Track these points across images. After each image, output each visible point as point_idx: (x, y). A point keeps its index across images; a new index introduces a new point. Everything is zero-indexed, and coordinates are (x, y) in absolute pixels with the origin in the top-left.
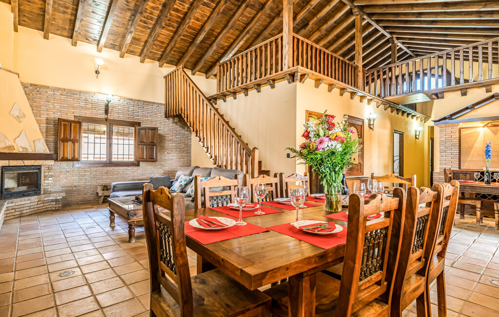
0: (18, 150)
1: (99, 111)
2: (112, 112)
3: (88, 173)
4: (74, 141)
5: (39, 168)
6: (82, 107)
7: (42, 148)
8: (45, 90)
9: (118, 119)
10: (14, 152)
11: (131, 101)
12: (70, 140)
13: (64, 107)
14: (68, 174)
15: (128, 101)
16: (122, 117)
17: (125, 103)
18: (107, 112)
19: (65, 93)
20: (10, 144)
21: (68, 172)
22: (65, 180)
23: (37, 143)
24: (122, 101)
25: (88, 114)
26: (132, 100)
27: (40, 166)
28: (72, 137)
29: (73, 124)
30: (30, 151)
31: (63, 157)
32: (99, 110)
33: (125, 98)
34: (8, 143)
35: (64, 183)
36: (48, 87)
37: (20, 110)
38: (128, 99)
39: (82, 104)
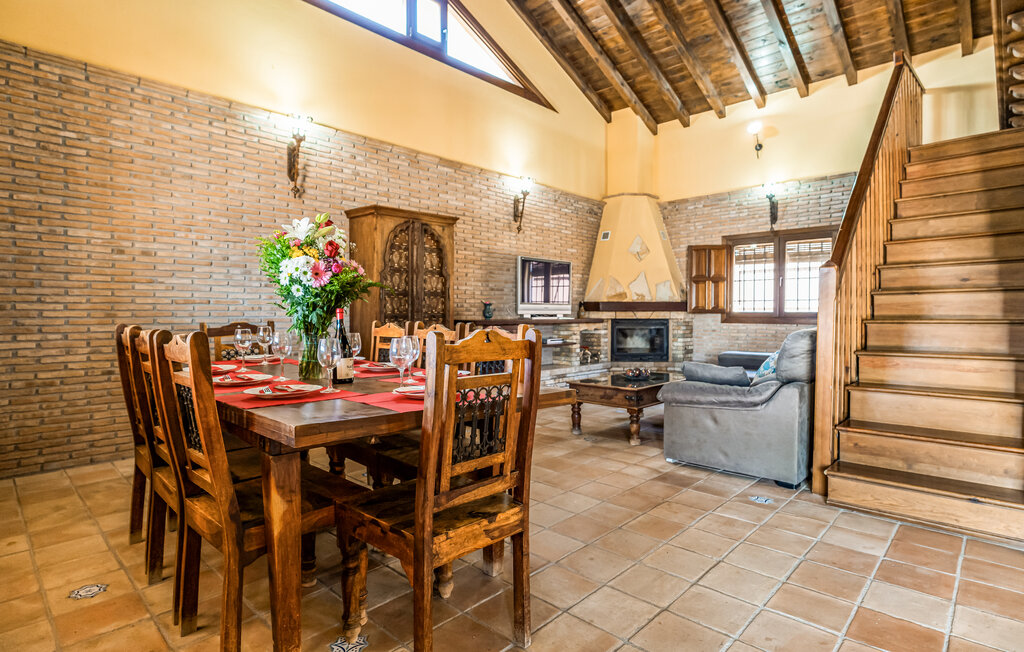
0: (631, 298)
1: (760, 220)
2: (784, 215)
3: (742, 335)
4: (717, 280)
5: (665, 322)
6: (733, 220)
7: (668, 293)
8: (683, 206)
9: (797, 227)
10: (625, 301)
11: (824, 182)
12: (709, 278)
13: (709, 226)
14: (714, 333)
15: (819, 183)
16: (804, 223)
17: (811, 189)
18: (774, 218)
19: (709, 202)
20: (622, 291)
21: (714, 331)
22: (710, 344)
23: (661, 287)
24: (804, 187)
25: (740, 229)
26: (824, 179)
27: (667, 320)
28: (713, 273)
29: (713, 252)
30: (648, 299)
31: (697, 307)
32: (760, 217)
33: (810, 180)
34: (619, 290)
35: (708, 348)
36: (685, 201)
37: (643, 243)
38: (816, 180)
39: (733, 214)
